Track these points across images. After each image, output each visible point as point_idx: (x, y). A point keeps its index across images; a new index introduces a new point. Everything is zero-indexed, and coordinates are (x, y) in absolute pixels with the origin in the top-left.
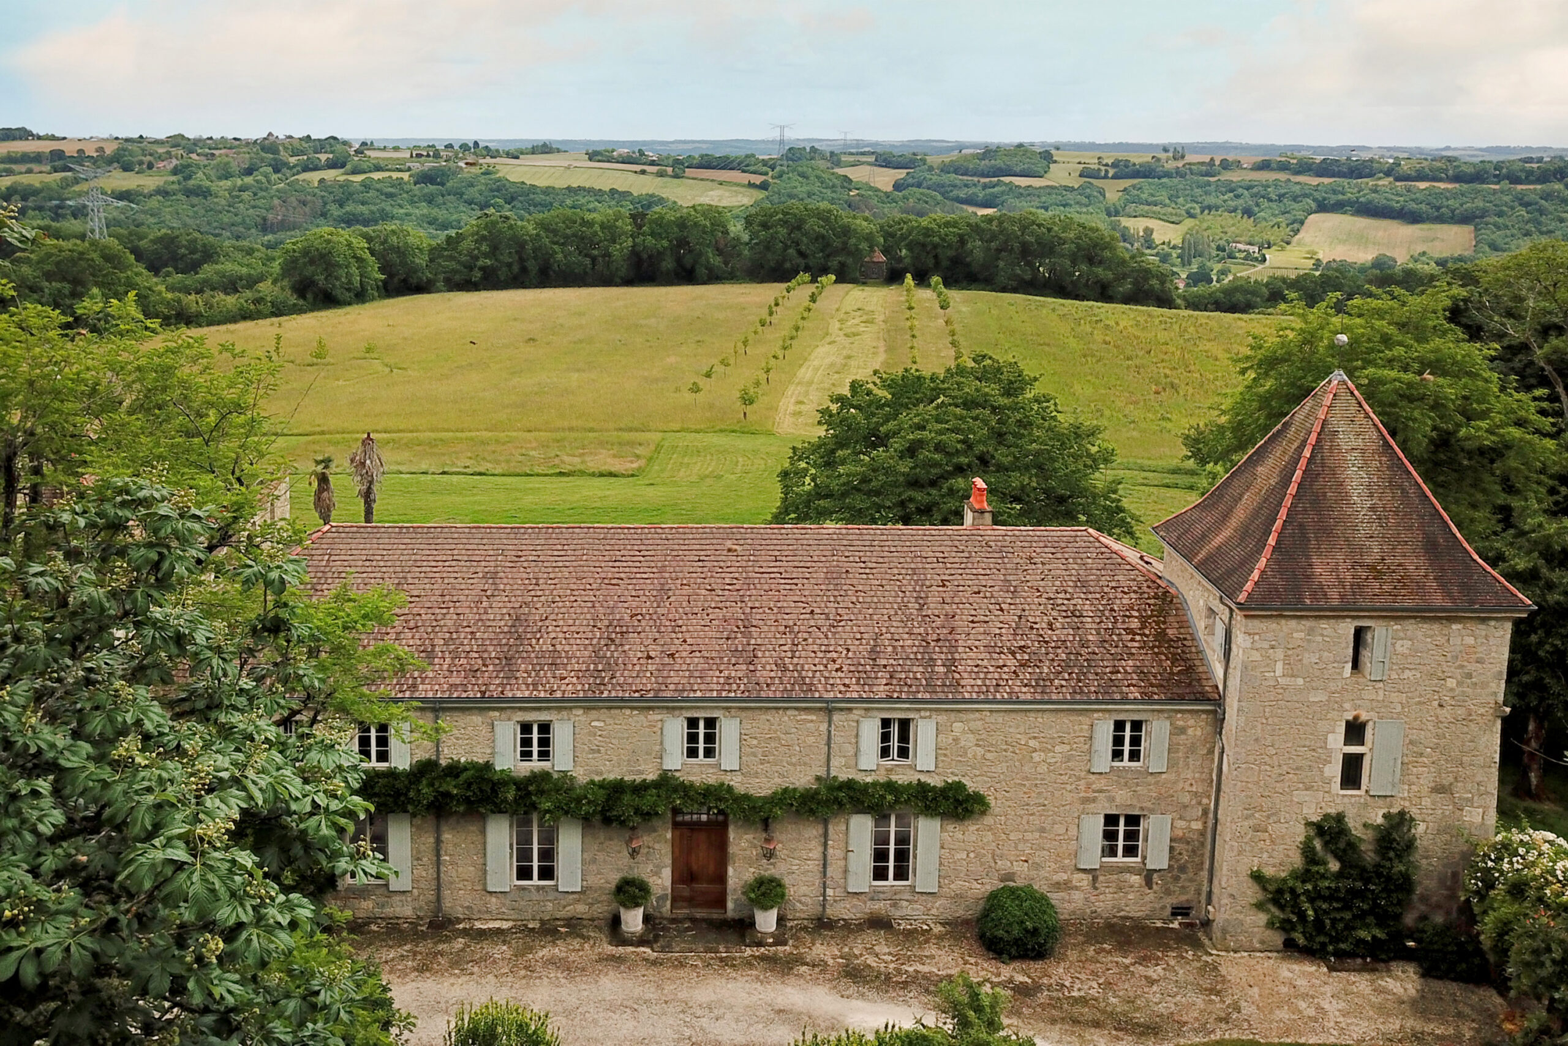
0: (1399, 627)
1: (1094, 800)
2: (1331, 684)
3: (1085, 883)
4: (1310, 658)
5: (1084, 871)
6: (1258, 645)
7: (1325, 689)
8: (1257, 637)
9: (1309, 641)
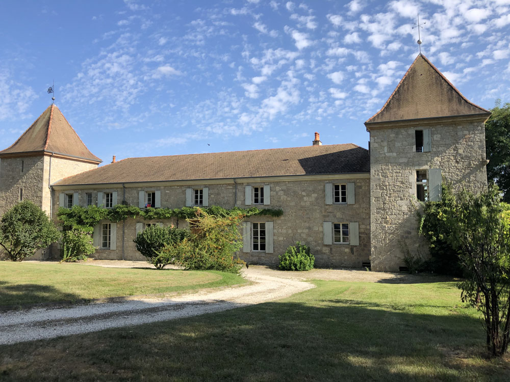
0: (434, 129)
1: (328, 216)
2: (408, 155)
3: (327, 251)
4: (398, 144)
5: (327, 246)
6: (376, 141)
7: (406, 157)
8: (376, 138)
9: (397, 137)
